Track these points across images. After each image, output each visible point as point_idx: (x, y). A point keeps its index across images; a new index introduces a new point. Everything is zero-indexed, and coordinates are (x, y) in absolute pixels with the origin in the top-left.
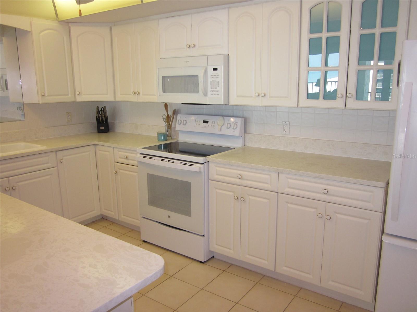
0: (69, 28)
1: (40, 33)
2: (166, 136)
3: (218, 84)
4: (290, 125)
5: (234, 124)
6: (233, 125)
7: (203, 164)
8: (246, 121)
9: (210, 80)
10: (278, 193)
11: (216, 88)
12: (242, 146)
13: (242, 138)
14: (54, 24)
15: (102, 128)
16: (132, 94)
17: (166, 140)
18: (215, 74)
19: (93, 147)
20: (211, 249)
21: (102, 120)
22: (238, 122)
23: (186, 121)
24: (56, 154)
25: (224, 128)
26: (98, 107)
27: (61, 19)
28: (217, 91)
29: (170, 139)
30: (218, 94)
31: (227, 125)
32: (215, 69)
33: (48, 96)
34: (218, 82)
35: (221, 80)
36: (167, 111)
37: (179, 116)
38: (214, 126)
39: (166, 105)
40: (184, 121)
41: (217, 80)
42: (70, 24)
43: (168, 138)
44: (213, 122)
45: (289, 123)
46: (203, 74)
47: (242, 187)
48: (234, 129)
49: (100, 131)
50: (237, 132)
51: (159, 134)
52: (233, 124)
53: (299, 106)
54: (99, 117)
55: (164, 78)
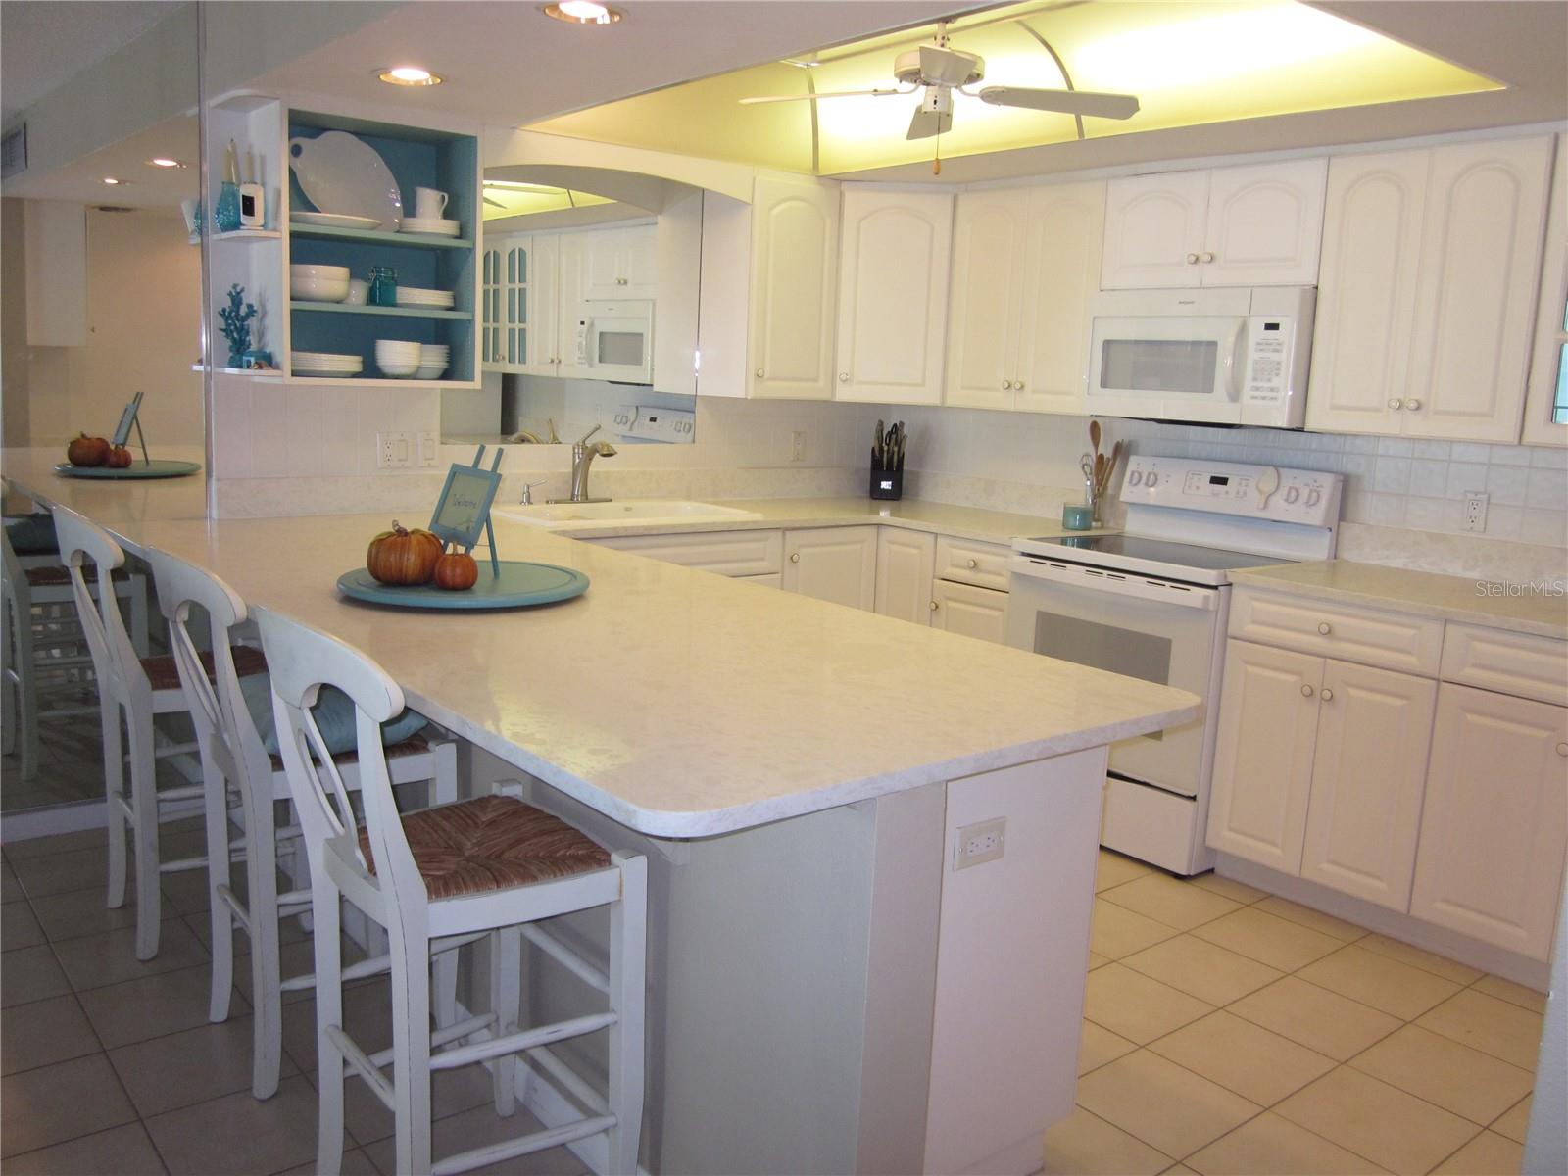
0: (841, 194)
1: (771, 208)
2: (1089, 516)
3: (1278, 369)
4: (1488, 503)
5: (1311, 491)
6: (1306, 495)
7: (1215, 588)
8: (1347, 488)
9: (1252, 355)
10: (1438, 680)
11: (1269, 380)
12: (1328, 558)
13: (1329, 534)
14: (806, 185)
15: (886, 485)
16: (1001, 389)
17: (1088, 529)
18: (1270, 342)
19: (873, 530)
20: (1211, 842)
21: (890, 459)
22: (1321, 486)
23: (1156, 476)
24: (784, 535)
25: (1278, 500)
26: (881, 424)
27: (823, 173)
28: (1272, 390)
29: (1096, 528)
30: (1275, 398)
31: (1289, 492)
32: (1272, 327)
33: (770, 379)
34: (1279, 363)
35: (1287, 358)
36: (1096, 445)
37: (1133, 460)
38: (1245, 493)
39: (1094, 428)
40: (1149, 474)
41: (1275, 357)
42: (843, 183)
43: (1093, 524)
44: (1244, 482)
45: (1486, 496)
46: (1231, 339)
47: (1328, 660)
48: (1308, 504)
49: (876, 494)
50: (1316, 516)
51: (1069, 511)
52: (1307, 490)
53: (1524, 442)
54: (881, 449)
55: (1108, 344)
